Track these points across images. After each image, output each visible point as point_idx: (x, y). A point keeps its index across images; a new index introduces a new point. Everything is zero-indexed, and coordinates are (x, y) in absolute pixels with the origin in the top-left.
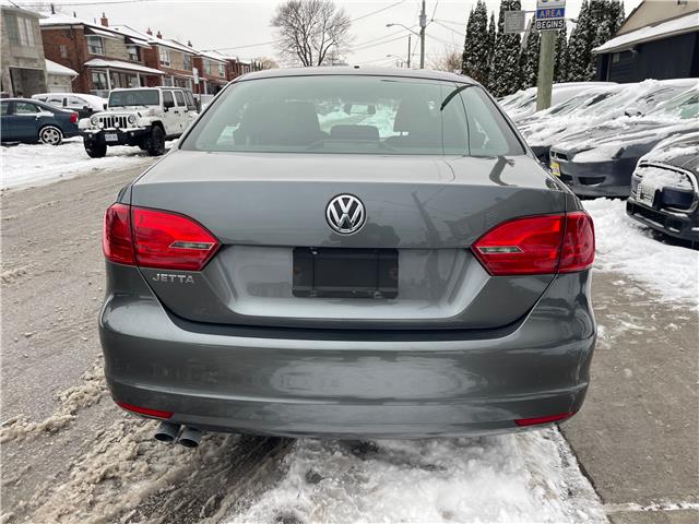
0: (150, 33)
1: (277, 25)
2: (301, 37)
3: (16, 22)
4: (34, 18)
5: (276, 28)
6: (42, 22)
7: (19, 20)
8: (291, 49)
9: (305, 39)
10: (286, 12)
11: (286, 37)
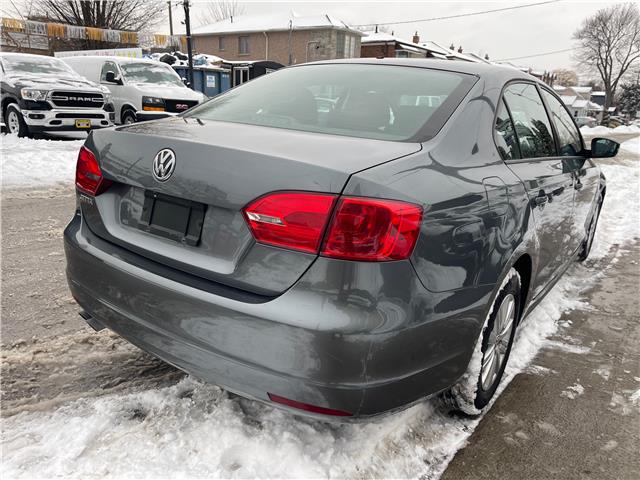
0: (452, 48)
1: (580, 37)
2: (604, 48)
3: (344, 39)
4: (358, 36)
5: (578, 41)
6: (363, 39)
7: (347, 38)
8: (590, 61)
9: (609, 51)
10: (593, 24)
11: (588, 50)
